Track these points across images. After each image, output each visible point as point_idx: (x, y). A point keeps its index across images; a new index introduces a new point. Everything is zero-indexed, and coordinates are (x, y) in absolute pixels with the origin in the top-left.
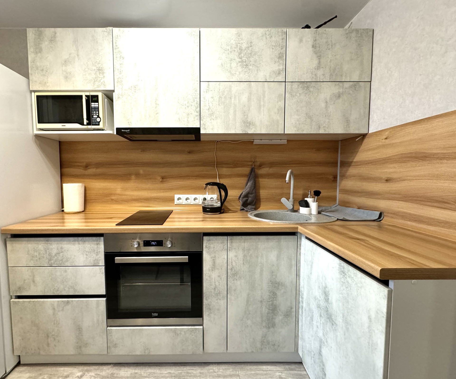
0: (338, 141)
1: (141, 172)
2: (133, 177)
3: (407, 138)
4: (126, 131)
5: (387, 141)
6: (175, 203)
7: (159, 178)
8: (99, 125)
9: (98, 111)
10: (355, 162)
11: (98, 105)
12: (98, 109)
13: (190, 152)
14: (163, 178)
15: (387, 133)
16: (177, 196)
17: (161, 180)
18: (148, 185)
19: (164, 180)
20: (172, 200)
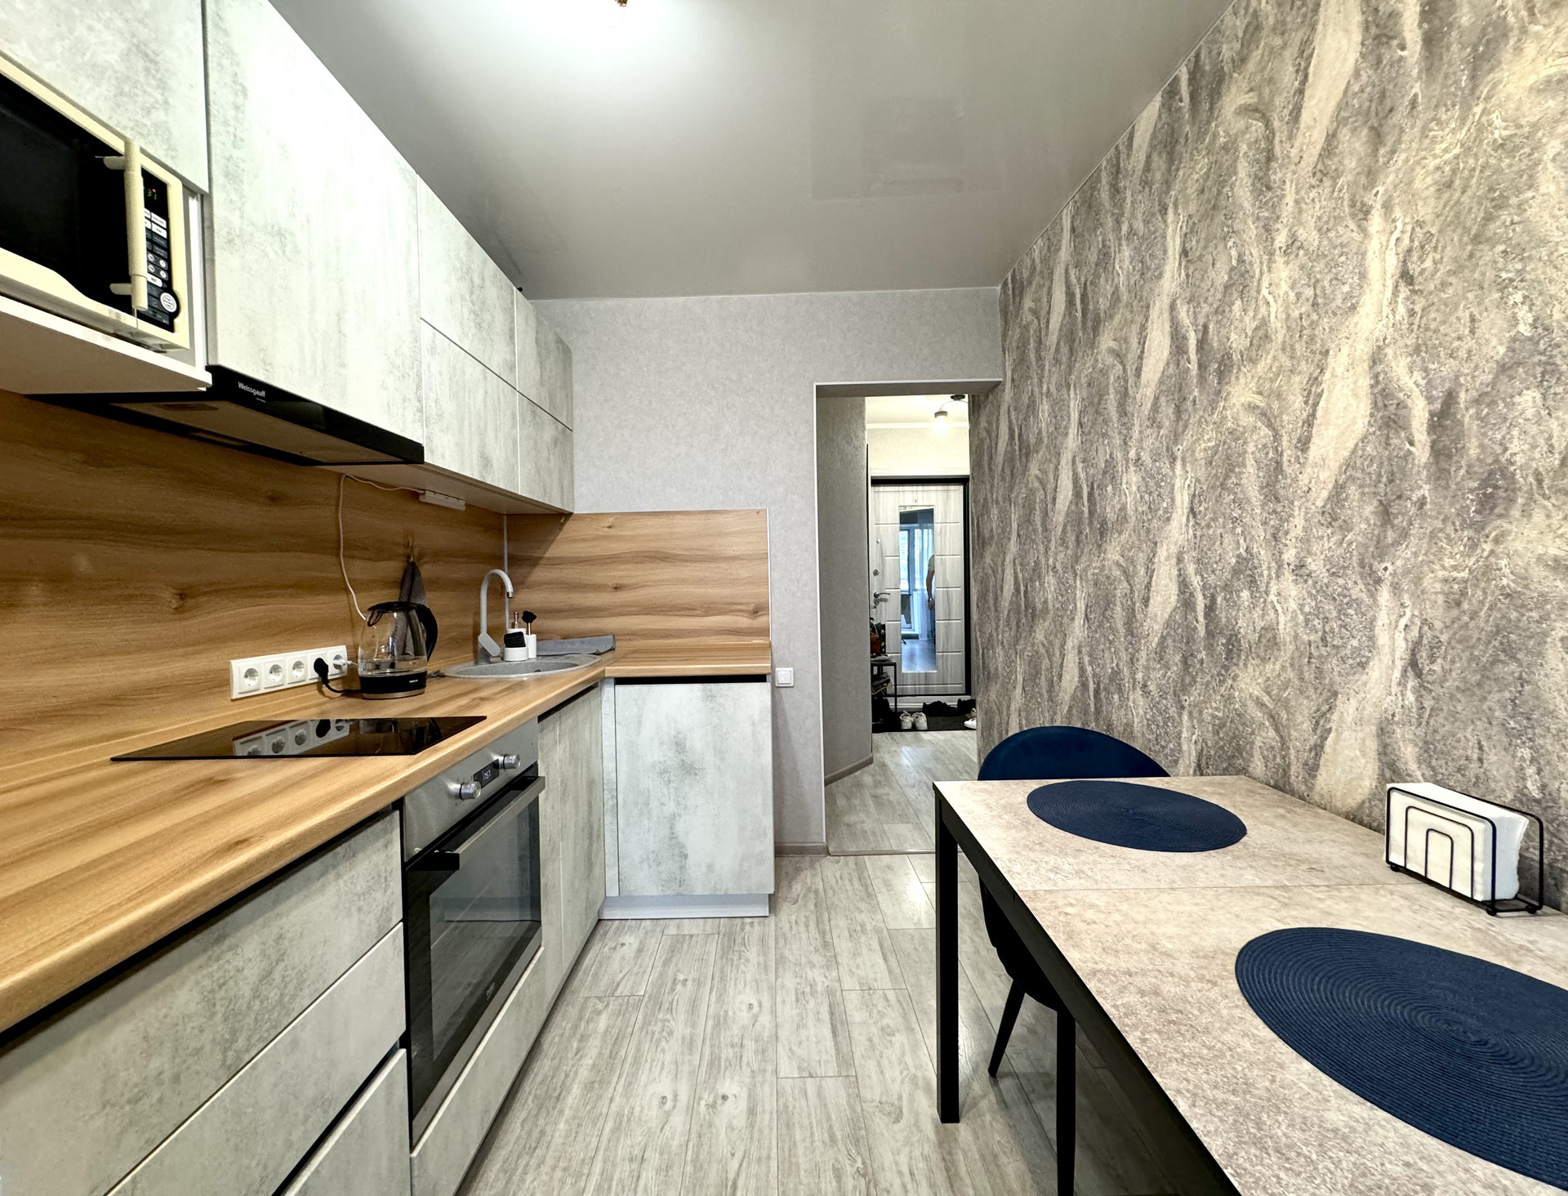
0: (501, 515)
1: (83, 564)
2: (35, 591)
3: (641, 532)
4: (256, 392)
5: (612, 531)
6: (235, 695)
7: (168, 596)
8: (170, 328)
9: (169, 261)
10: (548, 559)
11: (168, 230)
12: (168, 249)
13: (274, 499)
14: (182, 596)
15: (611, 519)
16: (239, 666)
17: (175, 604)
18: (118, 631)
19: (190, 602)
20: (222, 681)
